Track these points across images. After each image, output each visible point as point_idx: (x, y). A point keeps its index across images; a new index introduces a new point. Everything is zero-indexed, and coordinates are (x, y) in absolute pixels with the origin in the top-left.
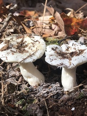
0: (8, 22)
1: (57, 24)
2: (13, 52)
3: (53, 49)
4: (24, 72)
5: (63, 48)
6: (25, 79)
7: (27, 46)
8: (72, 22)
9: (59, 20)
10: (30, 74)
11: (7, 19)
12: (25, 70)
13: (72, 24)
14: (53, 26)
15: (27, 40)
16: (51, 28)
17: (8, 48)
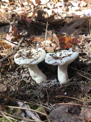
0: (21, 43)
1: (54, 42)
2: (24, 59)
3: (50, 55)
4: (32, 73)
5: (58, 54)
6: (33, 79)
7: (33, 55)
8: (65, 41)
9: (55, 39)
10: (36, 75)
11: (20, 42)
12: (32, 72)
13: (66, 42)
14: (53, 44)
15: (34, 51)
16: (51, 46)
17: (20, 56)
